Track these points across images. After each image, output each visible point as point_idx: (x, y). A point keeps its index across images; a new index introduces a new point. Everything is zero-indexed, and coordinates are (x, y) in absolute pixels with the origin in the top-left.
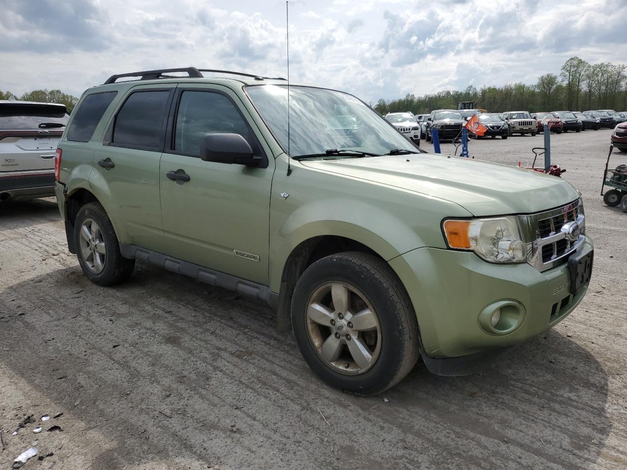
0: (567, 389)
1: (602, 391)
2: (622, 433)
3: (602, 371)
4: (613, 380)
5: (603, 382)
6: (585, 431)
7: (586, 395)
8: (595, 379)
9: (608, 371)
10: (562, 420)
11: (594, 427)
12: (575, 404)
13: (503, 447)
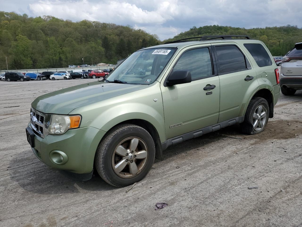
0: (34, 179)
1: (23, 186)
2: (7, 180)
3: (30, 191)
4: (22, 191)
5: (25, 188)
6: (17, 175)
7: (26, 181)
8: (29, 187)
9: (28, 193)
10: (26, 173)
11: (16, 177)
12: (27, 177)
13: (32, 162)
